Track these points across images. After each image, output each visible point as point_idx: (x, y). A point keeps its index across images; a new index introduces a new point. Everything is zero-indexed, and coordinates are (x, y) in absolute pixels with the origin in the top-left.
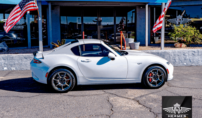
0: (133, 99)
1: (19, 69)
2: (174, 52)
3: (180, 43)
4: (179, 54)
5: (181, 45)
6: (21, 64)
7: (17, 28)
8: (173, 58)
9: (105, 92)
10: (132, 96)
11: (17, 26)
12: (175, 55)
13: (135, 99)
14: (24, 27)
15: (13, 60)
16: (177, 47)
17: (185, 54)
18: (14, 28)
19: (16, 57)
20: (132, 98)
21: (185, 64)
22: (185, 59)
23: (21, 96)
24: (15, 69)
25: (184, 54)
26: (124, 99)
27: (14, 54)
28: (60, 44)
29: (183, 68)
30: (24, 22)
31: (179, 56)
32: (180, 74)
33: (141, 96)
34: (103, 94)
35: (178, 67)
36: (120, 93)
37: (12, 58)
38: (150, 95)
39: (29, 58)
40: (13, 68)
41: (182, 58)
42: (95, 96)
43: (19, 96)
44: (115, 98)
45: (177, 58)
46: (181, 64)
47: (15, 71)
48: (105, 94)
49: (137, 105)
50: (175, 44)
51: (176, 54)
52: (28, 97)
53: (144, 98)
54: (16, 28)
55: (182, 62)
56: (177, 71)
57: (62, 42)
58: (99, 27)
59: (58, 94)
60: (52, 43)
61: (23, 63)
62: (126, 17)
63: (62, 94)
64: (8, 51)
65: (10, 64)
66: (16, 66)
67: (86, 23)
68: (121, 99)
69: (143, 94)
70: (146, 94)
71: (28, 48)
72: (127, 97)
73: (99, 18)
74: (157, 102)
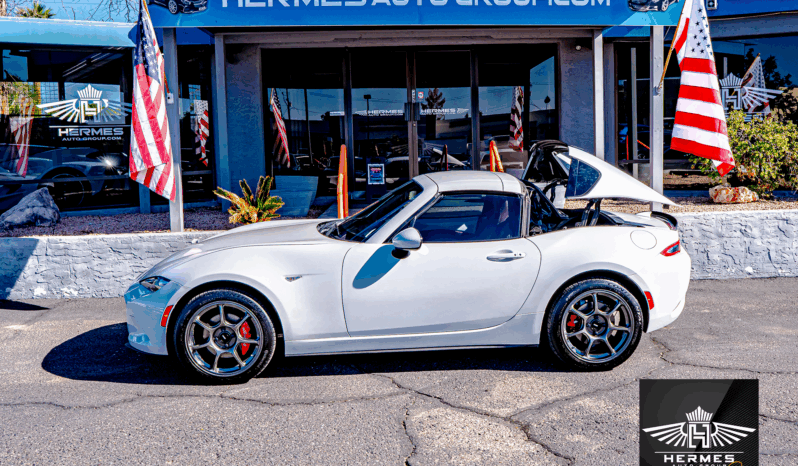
0: (505, 419)
1: (90, 292)
2: (704, 222)
3: (732, 186)
4: (724, 231)
5: (735, 195)
6: (98, 274)
7: (99, 136)
8: (697, 246)
9: (399, 386)
10: (505, 404)
11: (97, 129)
12: (708, 234)
13: (514, 419)
14: (124, 129)
15: (67, 257)
16: (720, 203)
17: (748, 231)
18: (84, 135)
19: (81, 248)
20: (504, 412)
21: (749, 269)
22: (748, 250)
23: (64, 403)
24: (75, 293)
25: (743, 228)
26: (471, 417)
27: (75, 234)
28: (250, 195)
29: (738, 286)
31: (725, 239)
32: (722, 312)
33: (545, 406)
34: (390, 395)
35: (719, 284)
36: (459, 390)
37: (66, 251)
38: (579, 402)
39: (128, 251)
40: (70, 291)
41: (737, 244)
42: (354, 405)
43: (60, 402)
44: (434, 412)
45: (715, 245)
46: (732, 271)
47: (76, 301)
50: (711, 192)
51: (712, 230)
53: (554, 415)
54: (95, 136)
55: (737, 262)
56: (714, 300)
57: (258, 188)
58: (412, 128)
59: (210, 397)
60: (220, 192)
61: (107, 269)
62: (523, 88)
63: (226, 394)
64: (58, 221)
65: (59, 272)
66: (80, 281)
67: (364, 113)
68: (459, 417)
69: (552, 396)
70: (566, 395)
71: (139, 211)
72: (484, 407)
74: (604, 431)
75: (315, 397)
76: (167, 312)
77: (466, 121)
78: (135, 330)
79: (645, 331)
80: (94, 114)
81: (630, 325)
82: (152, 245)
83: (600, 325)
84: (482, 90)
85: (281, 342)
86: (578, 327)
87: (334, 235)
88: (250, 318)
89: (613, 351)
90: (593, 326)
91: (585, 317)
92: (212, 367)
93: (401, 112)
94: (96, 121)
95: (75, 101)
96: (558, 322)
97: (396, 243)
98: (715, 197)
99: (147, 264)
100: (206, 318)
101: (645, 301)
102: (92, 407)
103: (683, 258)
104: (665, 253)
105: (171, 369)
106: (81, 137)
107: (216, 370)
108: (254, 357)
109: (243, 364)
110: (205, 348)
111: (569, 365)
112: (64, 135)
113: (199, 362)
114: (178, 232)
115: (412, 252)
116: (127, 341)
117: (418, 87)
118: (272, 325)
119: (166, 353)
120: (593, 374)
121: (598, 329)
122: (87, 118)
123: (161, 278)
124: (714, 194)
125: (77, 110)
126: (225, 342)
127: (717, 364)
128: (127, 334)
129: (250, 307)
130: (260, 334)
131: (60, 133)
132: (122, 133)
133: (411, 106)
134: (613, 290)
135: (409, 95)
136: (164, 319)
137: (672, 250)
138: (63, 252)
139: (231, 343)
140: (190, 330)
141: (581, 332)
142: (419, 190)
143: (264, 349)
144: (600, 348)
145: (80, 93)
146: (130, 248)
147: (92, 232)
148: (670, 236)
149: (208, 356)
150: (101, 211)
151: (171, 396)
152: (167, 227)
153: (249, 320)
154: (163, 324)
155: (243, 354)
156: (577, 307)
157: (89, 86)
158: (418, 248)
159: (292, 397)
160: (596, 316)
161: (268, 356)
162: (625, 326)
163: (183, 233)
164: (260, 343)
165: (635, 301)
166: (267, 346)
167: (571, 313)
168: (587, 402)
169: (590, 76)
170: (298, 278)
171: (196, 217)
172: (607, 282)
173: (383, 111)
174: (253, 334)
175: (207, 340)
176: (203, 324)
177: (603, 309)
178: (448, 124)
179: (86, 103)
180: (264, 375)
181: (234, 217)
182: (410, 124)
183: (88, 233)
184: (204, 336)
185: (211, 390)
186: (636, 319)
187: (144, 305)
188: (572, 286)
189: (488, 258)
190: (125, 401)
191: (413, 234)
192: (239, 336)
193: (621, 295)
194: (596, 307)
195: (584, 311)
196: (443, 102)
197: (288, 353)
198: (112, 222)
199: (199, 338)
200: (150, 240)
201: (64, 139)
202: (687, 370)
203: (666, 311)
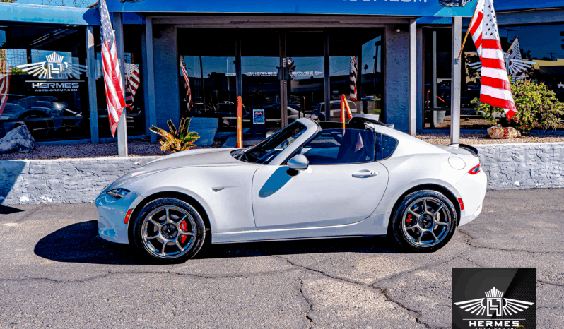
0: (369, 286)
1: (61, 199)
2: (487, 151)
3: (503, 127)
4: (500, 156)
5: (506, 133)
6: (66, 186)
7: (62, 88)
8: (483, 167)
9: (293, 264)
10: (368, 276)
11: (60, 83)
12: (490, 159)
13: (375, 285)
14: (80, 84)
15: (44, 175)
16: (495, 138)
17: (517, 157)
18: (51, 88)
19: (54, 168)
20: (368, 281)
21: (517, 183)
22: (517, 170)
23: (56, 278)
24: (50, 200)
25: (514, 155)
26: (346, 285)
27: (48, 158)
28: (175, 131)
29: (510, 194)
30: (80, 71)
31: (502, 162)
33: (394, 277)
34: (287, 270)
35: (497, 193)
36: (334, 266)
37: (43, 170)
38: (417, 274)
39: (89, 170)
40: (45, 199)
41: (510, 166)
42: (263, 277)
43: (53, 278)
44: (320, 281)
45: (495, 167)
46: (506, 184)
47: (51, 205)
48: (292, 270)
49: (379, 303)
50: (489, 130)
51: (493, 156)
53: (402, 283)
54: (59, 88)
55: (509, 178)
56: (496, 204)
57: (180, 126)
58: (283, 85)
59: (161, 273)
60: (153, 129)
61: (73, 183)
62: (357, 58)
63: (171, 271)
64: (34, 149)
65: (38, 185)
66: (54, 191)
67: (249, 74)
68: (338, 284)
69: (398, 270)
70: (408, 269)
71: (90, 142)
72: (353, 278)
73: (284, 59)
74: (437, 293)
75: (235, 272)
76: (128, 213)
78: (104, 226)
79: (458, 225)
80: (58, 72)
81: (448, 221)
82: (106, 166)
83: (428, 221)
85: (209, 234)
86: (413, 223)
87: (243, 159)
88: (188, 217)
89: (437, 239)
90: (423, 222)
91: (418, 216)
92: (160, 252)
93: (275, 73)
94: (59, 78)
95: (44, 63)
96: (400, 219)
97: (290, 165)
98: (492, 134)
99: (106, 181)
100: (156, 218)
101: (458, 205)
102: (77, 281)
103: (482, 177)
104: (471, 172)
105: (131, 253)
106: (49, 89)
107: (164, 254)
108: (190, 245)
109: (183, 250)
110: (156, 239)
111: (407, 249)
112: (36, 88)
113: (152, 249)
114: (124, 157)
115: (301, 171)
116: (98, 234)
117: (287, 56)
118: (203, 222)
119: (126, 242)
120: (424, 254)
121: (427, 224)
122: (52, 75)
123: (122, 189)
124: (491, 132)
125: (45, 70)
126: (170, 234)
127: (505, 247)
128: (98, 229)
129: (188, 210)
130: (195, 228)
131: (33, 86)
132: (78, 86)
133: (282, 69)
134: (437, 197)
135: (282, 62)
136: (127, 218)
137: (475, 171)
138: (41, 171)
139: (174, 235)
140: (144, 226)
141: (415, 226)
143: (197, 239)
144: (427, 237)
145: (48, 57)
146: (89, 167)
147: (61, 157)
148: (473, 161)
149: (157, 244)
150: (63, 142)
151: (133, 273)
152: (115, 153)
153: (187, 219)
154: (126, 223)
155: (183, 242)
156: (412, 209)
157: (54, 52)
158: (305, 169)
159: (219, 272)
160: (425, 215)
161: (200, 244)
162: (445, 222)
163: (127, 158)
164: (195, 235)
165: (451, 205)
166: (199, 237)
167: (408, 213)
168: (423, 274)
170: (221, 189)
171: (134, 147)
172: (432, 192)
173: (263, 73)
174: (189, 228)
175: (157, 233)
176: (153, 222)
177: (429, 210)
179: (52, 65)
180: (198, 257)
181: (164, 147)
182: (282, 82)
183: (58, 157)
184: (155, 231)
185: (161, 268)
186: (452, 217)
187: (110, 209)
188: (409, 195)
189: (353, 176)
190: (100, 276)
191: (302, 159)
192: (180, 230)
193: (442, 200)
194: (426, 209)
195: (417, 212)
197: (214, 241)
198: (74, 150)
199: (151, 231)
200: (104, 162)
201: (36, 90)
202: (486, 251)
203: (471, 212)
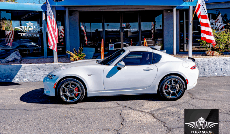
0: (148, 113)
1: (31, 80)
2: (203, 61)
3: (212, 51)
4: (209, 63)
5: (213, 53)
7: (33, 36)
8: (202, 67)
9: (119, 105)
10: (148, 109)
11: (32, 34)
12: (205, 64)
13: (150, 113)
14: (40, 34)
15: (25, 70)
16: (208, 56)
17: (216, 63)
18: (28, 36)
19: (29, 68)
20: (148, 111)
21: (216, 74)
22: (216, 69)
23: (27, 109)
24: (27, 80)
25: (214, 62)
26: (138, 112)
27: (27, 64)
28: (76, 53)
29: (213, 78)
30: (40, 29)
31: (209, 65)
32: (208, 85)
33: (158, 109)
35: (207, 78)
36: (135, 106)
38: (168, 108)
39: (42, 68)
40: (26, 80)
41: (213, 67)
42: (107, 109)
43: (26, 109)
44: (128, 111)
45: (206, 67)
46: (211, 74)
47: (27, 82)
49: (151, 119)
50: (206, 52)
52: (35, 110)
53: (161, 112)
54: (31, 36)
55: (213, 72)
56: (206, 82)
57: (79, 51)
58: (122, 34)
59: (67, 107)
60: (68, 52)
61: (36, 74)
62: (153, 23)
63: (72, 107)
64: (21, 60)
65: (22, 74)
66: (29, 77)
67: (108, 30)
68: (135, 112)
69: (160, 107)
70: (165, 107)
71: (44, 58)
72: (142, 110)
73: (122, 24)
74: (174, 115)
75: (96, 107)
76: (55, 84)
77: (137, 32)
78: (46, 89)
79: (186, 90)
80: (31, 30)
81: (182, 88)
82: (49, 67)
83: (174, 88)
84: (141, 23)
85: (86, 93)
86: (168, 89)
87: (101, 63)
88: (78, 86)
89: (177, 95)
90: (172, 88)
91: (170, 86)
92: (67, 100)
93: (118, 30)
94: (31, 32)
95: (26, 26)
96: (162, 87)
97: (118, 65)
98: (207, 54)
99: (48, 72)
100: (66, 86)
101: (186, 82)
103: (196, 70)
104: (191, 68)
105: (56, 100)
107: (69, 100)
108: (79, 97)
109: (76, 99)
110: (66, 94)
111: (165, 99)
112: (22, 36)
113: (64, 98)
114: (56, 63)
115: (122, 68)
116: (44, 93)
117: (123, 22)
118: (84, 88)
119: (55, 96)
120: (172, 101)
122: (29, 31)
123: (53, 75)
125: (26, 29)
126: (71, 93)
127: (205, 99)
128: (44, 91)
129: (78, 83)
130: (81, 90)
131: (21, 35)
133: (122, 28)
134: (177, 78)
135: (121, 25)
136: (54, 86)
137: (194, 68)
138: (24, 69)
139: (73, 93)
140: (61, 89)
142: (124, 51)
143: (82, 94)
144: (173, 94)
145: (27, 24)
146: (43, 67)
147: (31, 63)
148: (193, 64)
149: (66, 97)
150: (33, 58)
151: (57, 107)
152: (53, 62)
153: (78, 87)
154: (54, 88)
155: (76, 96)
156: (167, 83)
157: (30, 22)
158: (124, 67)
159: (90, 107)
160: (173, 86)
161: (83, 96)
162: (181, 88)
163: (57, 63)
164: (81, 93)
165: (183, 81)
166: (83, 94)
167: (166, 85)
168: (170, 108)
169: (172, 20)
170: (91, 75)
171: (61, 59)
172: (175, 76)
173: (114, 29)
174: (79, 90)
175: (66, 92)
176: (65, 88)
177: (174, 84)
178: (132, 33)
179: (29, 27)
180: (82, 102)
181: (72, 59)
182: (121, 33)
183: (30, 64)
184: (65, 91)
185: (67, 106)
186: (183, 86)
187: (48, 83)
188: (166, 78)
189: (143, 70)
190: (44, 108)
191: (123, 63)
192: (75, 91)
193: (179, 80)
194: (173, 83)
195: (169, 84)
196: (130, 26)
197: (88, 96)
198: (37, 61)
199: (64, 91)
200: (48, 65)
201: (23, 37)
202: (197, 100)
203: (192, 84)
